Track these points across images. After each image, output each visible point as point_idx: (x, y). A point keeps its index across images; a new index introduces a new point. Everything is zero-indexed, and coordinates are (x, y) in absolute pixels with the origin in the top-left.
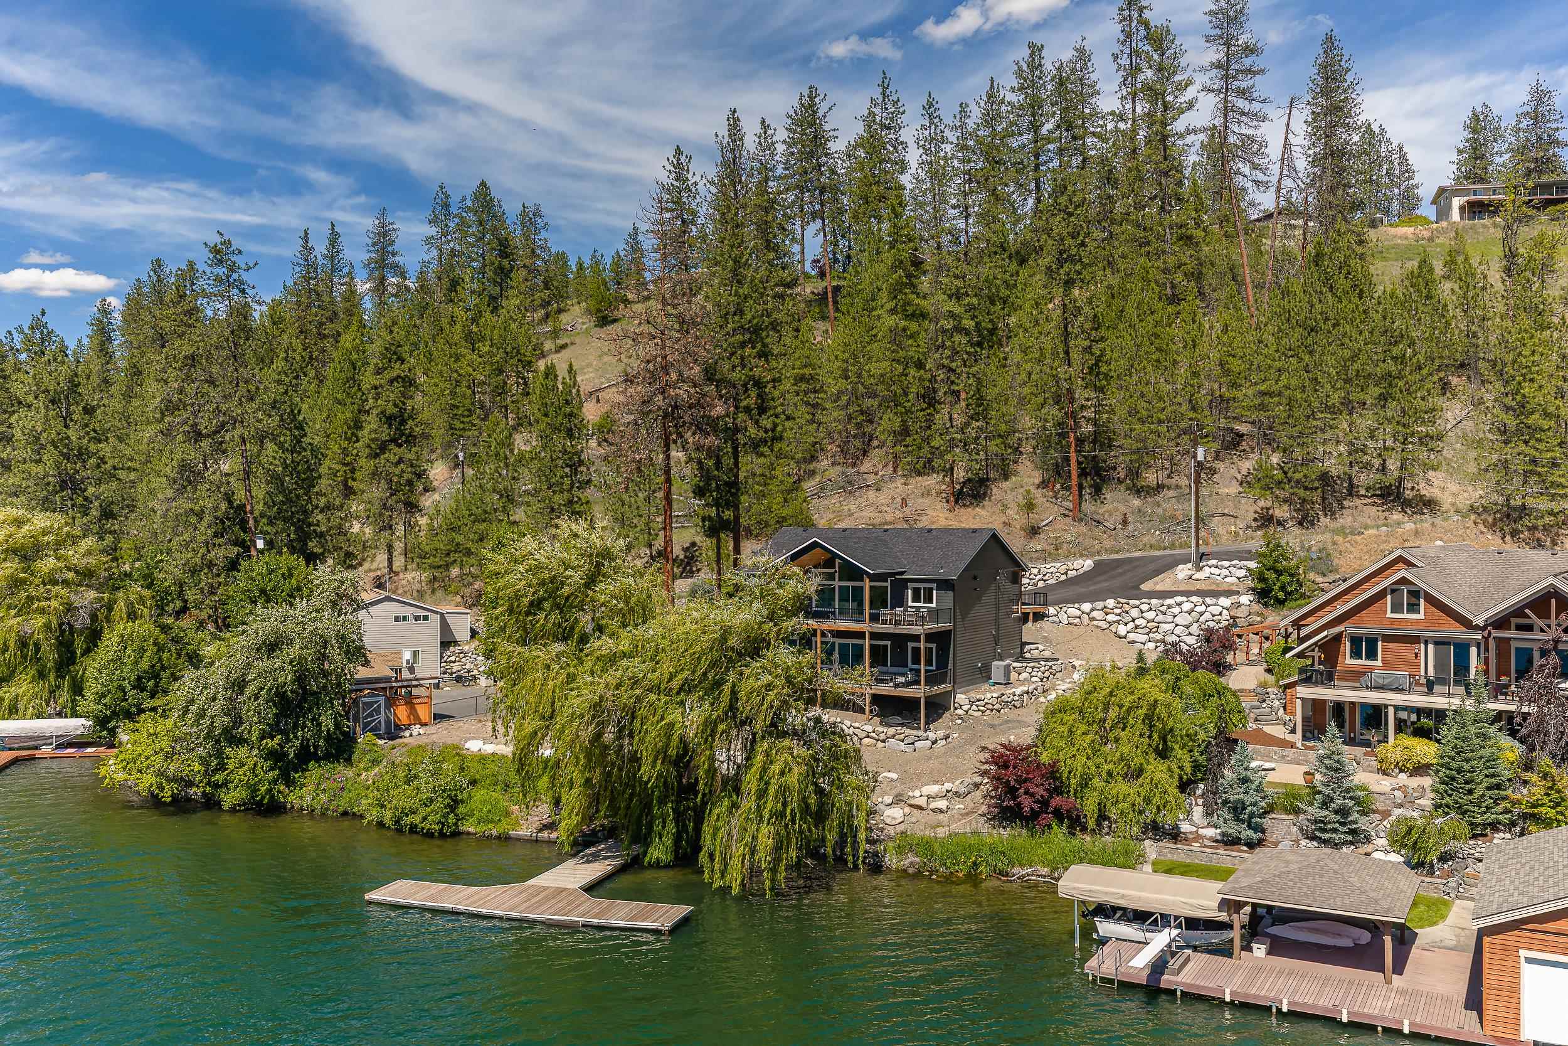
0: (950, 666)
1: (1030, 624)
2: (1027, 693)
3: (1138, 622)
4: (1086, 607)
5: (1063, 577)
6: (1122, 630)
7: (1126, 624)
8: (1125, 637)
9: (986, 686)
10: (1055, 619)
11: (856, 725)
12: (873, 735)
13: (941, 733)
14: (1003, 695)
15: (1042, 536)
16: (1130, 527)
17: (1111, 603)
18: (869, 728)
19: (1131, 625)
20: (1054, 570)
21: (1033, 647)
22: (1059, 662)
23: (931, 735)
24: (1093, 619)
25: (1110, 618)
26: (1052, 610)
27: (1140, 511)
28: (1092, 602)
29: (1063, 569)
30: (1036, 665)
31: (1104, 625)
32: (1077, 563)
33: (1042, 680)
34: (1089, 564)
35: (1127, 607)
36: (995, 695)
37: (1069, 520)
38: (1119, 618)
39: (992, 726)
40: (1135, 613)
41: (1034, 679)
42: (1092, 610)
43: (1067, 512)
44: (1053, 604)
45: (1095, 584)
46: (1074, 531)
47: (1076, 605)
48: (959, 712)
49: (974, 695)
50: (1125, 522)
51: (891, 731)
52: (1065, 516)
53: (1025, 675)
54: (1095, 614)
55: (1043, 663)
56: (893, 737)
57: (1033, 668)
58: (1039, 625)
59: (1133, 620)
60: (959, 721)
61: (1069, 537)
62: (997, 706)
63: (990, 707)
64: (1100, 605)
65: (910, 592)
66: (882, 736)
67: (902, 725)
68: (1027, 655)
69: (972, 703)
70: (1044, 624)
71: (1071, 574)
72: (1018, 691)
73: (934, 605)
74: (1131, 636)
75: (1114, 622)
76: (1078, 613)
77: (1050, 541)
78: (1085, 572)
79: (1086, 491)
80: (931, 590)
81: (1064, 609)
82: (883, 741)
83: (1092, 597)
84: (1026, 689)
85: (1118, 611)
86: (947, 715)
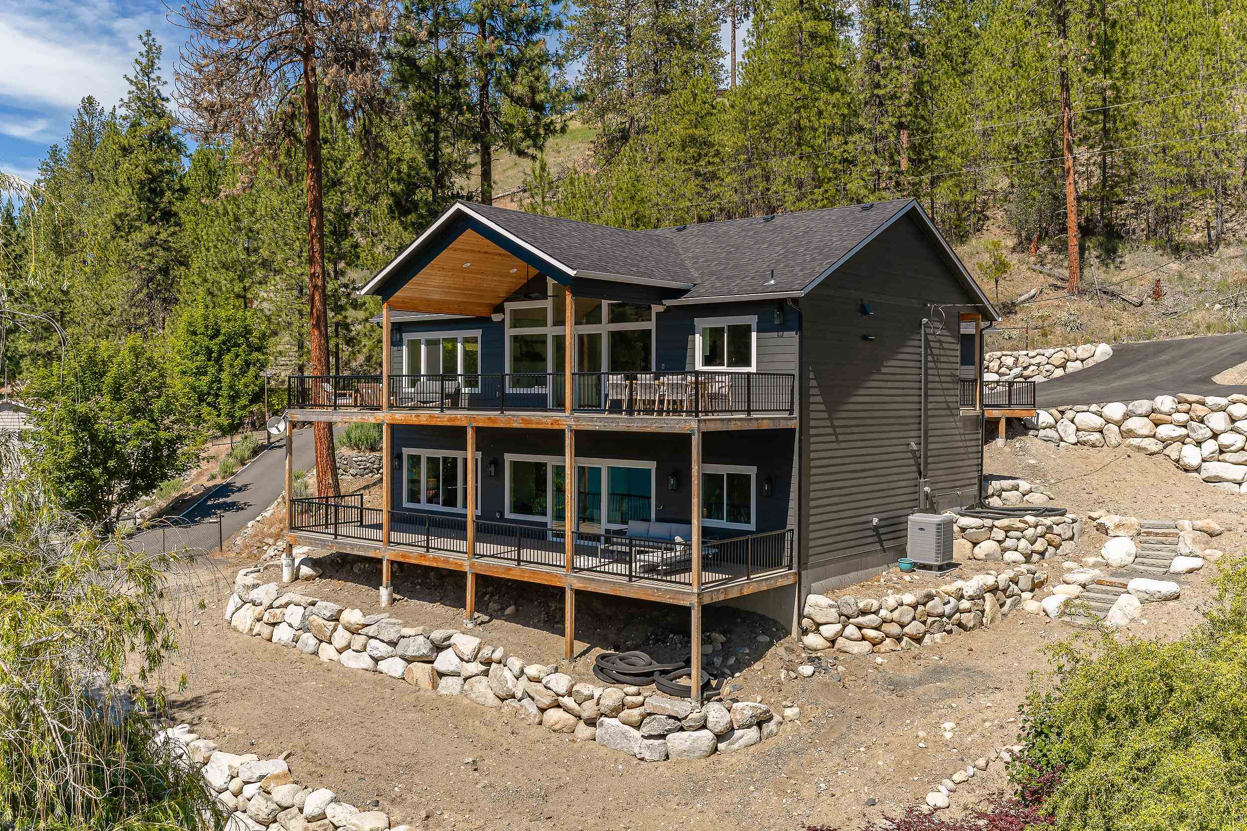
0: (792, 522)
1: (1000, 442)
2: (994, 590)
3: (1225, 439)
4: (1115, 410)
5: (1059, 373)
6: (1191, 455)
7: (1199, 444)
8: (1197, 470)
9: (891, 573)
10: (1051, 433)
11: (532, 670)
12: (568, 701)
13: (745, 709)
14: (930, 597)
15: (1019, 316)
16: (1168, 301)
17: (1165, 402)
18: (560, 682)
19: (1210, 446)
20: (1043, 360)
21: (1006, 484)
22: (1068, 517)
23: (716, 713)
24: (1130, 434)
25: (1164, 431)
26: (1045, 417)
27: (1181, 277)
28: (1126, 401)
29: (1058, 358)
30: (1015, 522)
31: (1152, 445)
32: (1082, 351)
33: (1028, 558)
34: (1103, 351)
35: (1200, 410)
36: (909, 598)
37: (1060, 293)
38: (1183, 431)
39: (896, 686)
40: (1218, 421)
41: (1010, 556)
42: (1127, 416)
43: (1059, 283)
44: (1046, 406)
45: (1119, 378)
46: (1072, 307)
47: (1094, 408)
48: (812, 640)
49: (853, 599)
50: (1157, 294)
51: (611, 695)
52: (1057, 288)
53: (987, 547)
54: (1133, 423)
55: (1030, 519)
56: (615, 712)
57: (1007, 530)
58: (1017, 443)
59: (1215, 436)
60: (807, 670)
61: (1063, 315)
62: (914, 628)
63: (895, 629)
64: (1143, 405)
65: (698, 339)
66: (588, 709)
67: (644, 678)
68: (995, 502)
69: (845, 618)
70: (1029, 441)
71: (1072, 367)
72: (971, 586)
73: (753, 369)
74: (1212, 469)
75: (1174, 440)
76: (1098, 422)
77: (1032, 324)
78: (1098, 365)
79: (1092, 254)
80: (747, 329)
81: (1070, 414)
82: (591, 723)
83: (1126, 395)
84: (990, 580)
85: (1183, 417)
86: (778, 649)
